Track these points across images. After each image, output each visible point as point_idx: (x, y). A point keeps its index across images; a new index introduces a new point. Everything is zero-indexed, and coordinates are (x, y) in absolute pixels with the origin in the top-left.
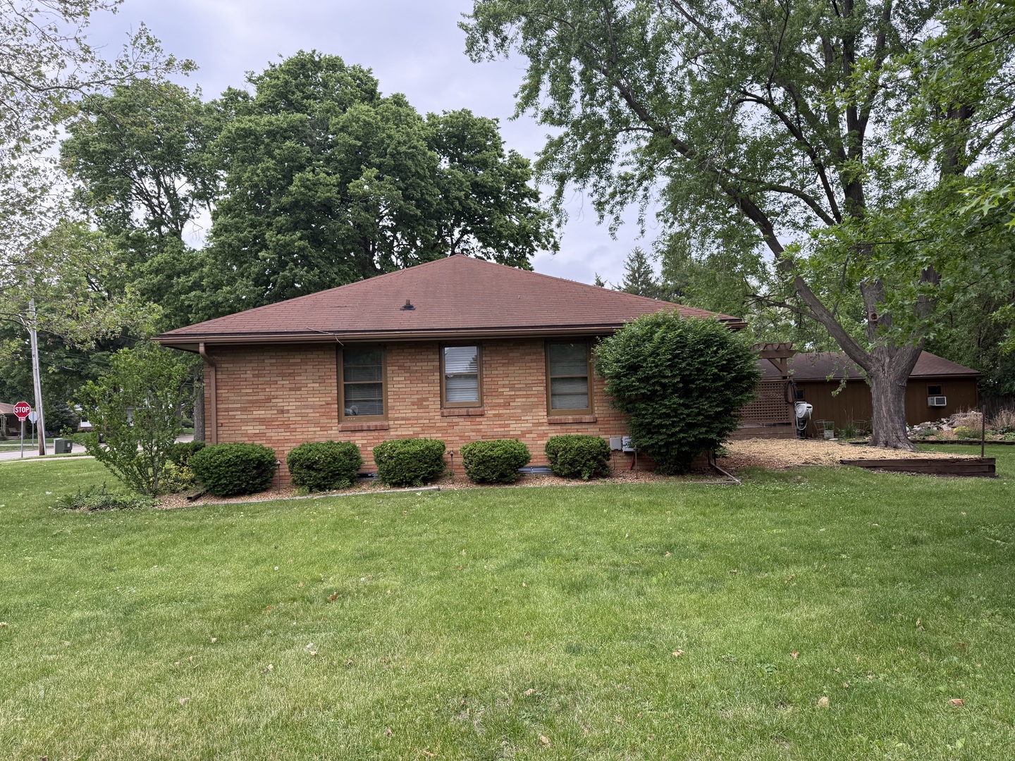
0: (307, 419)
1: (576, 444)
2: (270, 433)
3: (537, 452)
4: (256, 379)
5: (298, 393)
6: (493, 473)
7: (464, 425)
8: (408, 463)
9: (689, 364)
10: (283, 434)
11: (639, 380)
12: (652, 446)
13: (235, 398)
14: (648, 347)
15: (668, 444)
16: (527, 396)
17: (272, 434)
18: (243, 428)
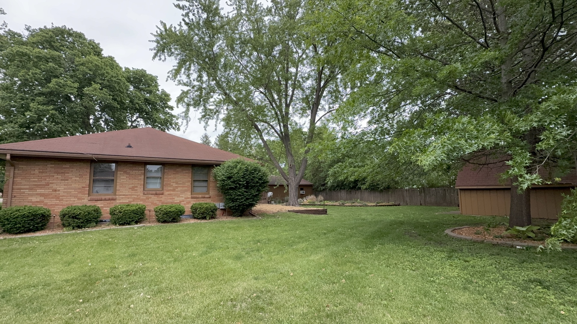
0: (71, 194)
1: (205, 206)
2: (46, 201)
3: (187, 209)
4: (41, 174)
5: (67, 182)
6: (170, 218)
7: (154, 198)
8: (129, 215)
9: (249, 177)
10: (54, 201)
11: (231, 182)
12: (233, 206)
13: (26, 183)
14: (235, 171)
15: (239, 206)
16: (183, 187)
17: (48, 201)
18: (29, 198)
